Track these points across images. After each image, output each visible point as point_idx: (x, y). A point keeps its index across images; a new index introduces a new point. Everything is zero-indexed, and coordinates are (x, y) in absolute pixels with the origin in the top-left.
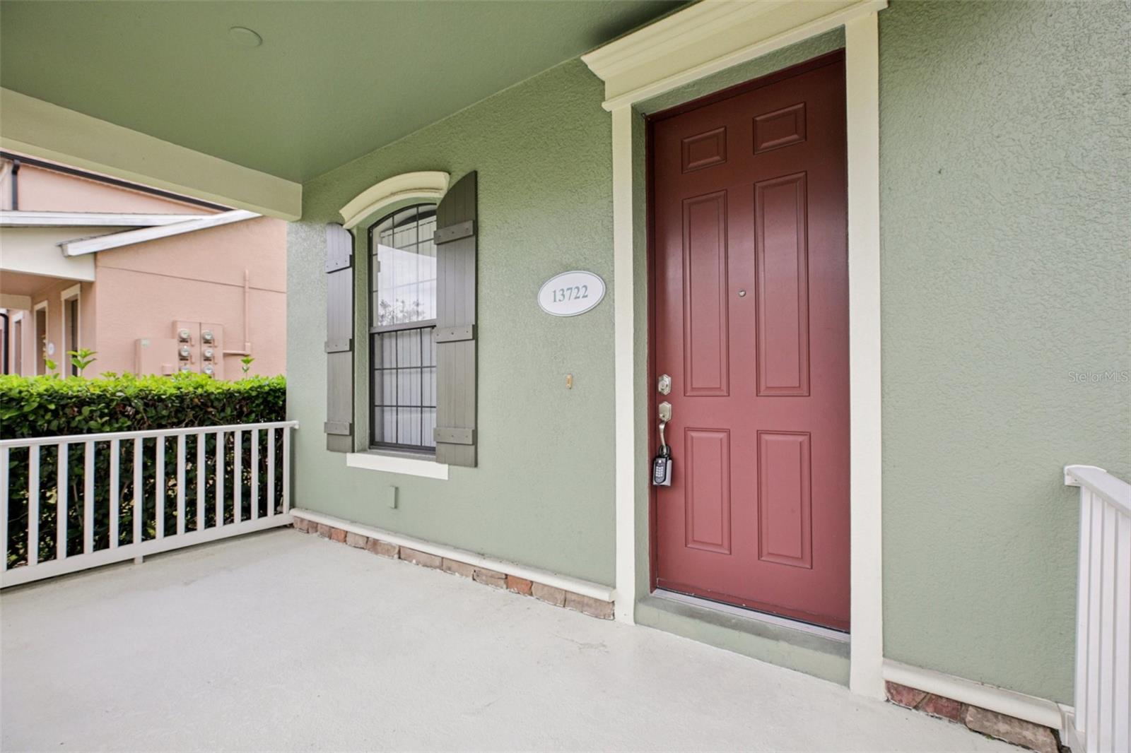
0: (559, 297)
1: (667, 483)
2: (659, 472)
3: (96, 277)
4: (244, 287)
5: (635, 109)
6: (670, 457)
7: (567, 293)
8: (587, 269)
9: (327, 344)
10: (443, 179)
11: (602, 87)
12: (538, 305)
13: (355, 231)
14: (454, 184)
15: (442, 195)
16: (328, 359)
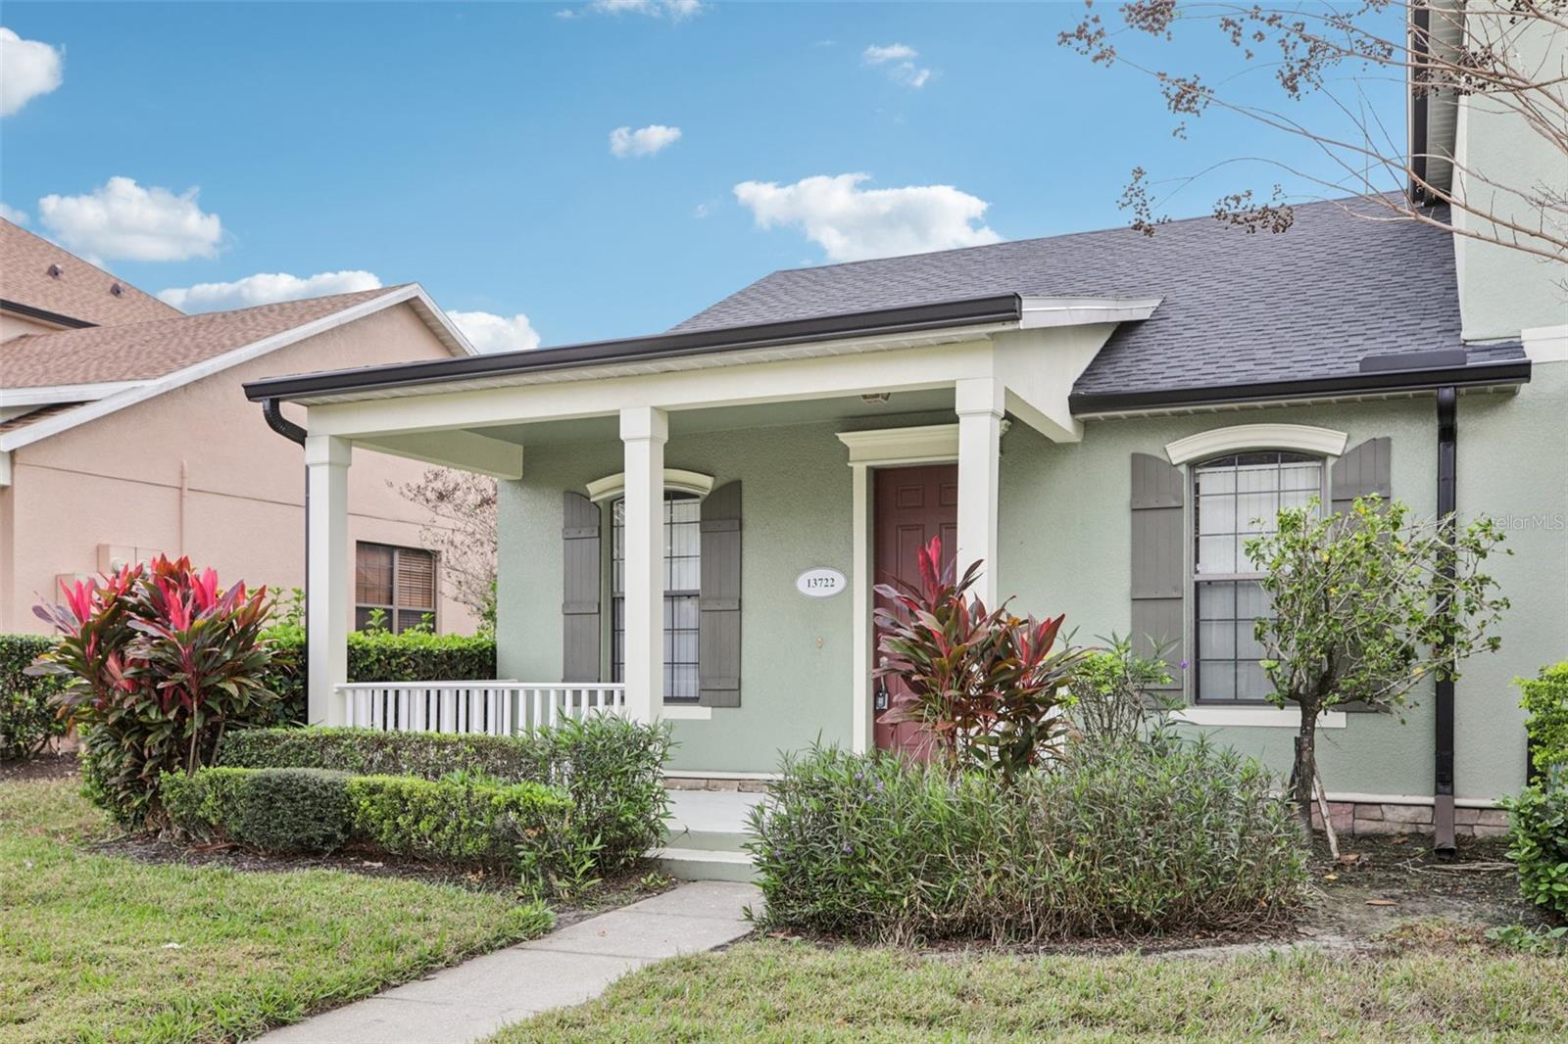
0: (812, 583)
1: (885, 707)
2: (880, 701)
3: (12, 478)
4: (181, 489)
5: (869, 469)
6: (887, 691)
7: (819, 582)
8: (833, 568)
9: (566, 605)
10: (707, 482)
11: (847, 449)
12: (795, 589)
13: (601, 505)
14: (717, 486)
15: (707, 493)
16: (565, 620)
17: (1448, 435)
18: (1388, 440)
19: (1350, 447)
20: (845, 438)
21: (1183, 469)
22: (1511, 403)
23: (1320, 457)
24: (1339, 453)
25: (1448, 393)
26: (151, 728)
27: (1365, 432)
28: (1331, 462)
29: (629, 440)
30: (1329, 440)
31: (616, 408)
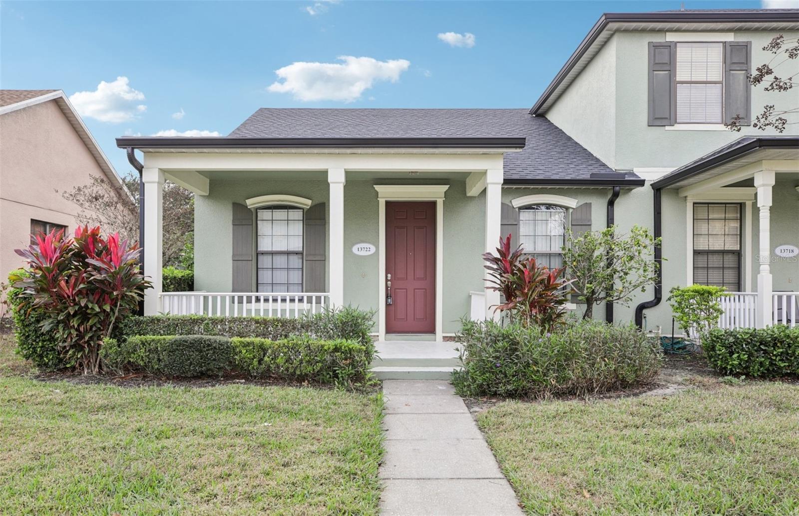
0: (360, 249)
1: (391, 303)
2: (389, 300)
5: (386, 201)
6: (392, 296)
7: (363, 249)
8: (369, 243)
9: (234, 255)
10: (309, 202)
11: (377, 193)
12: (352, 251)
13: (253, 210)
14: (314, 204)
15: (308, 207)
16: (233, 263)
17: (611, 204)
18: (591, 203)
19: (578, 205)
20: (377, 187)
21: (517, 210)
22: (629, 194)
23: (567, 208)
24: (575, 207)
25: (617, 188)
26: (90, 316)
27: (584, 200)
28: (571, 210)
29: (333, 183)
30: (571, 202)
31: (326, 168)
